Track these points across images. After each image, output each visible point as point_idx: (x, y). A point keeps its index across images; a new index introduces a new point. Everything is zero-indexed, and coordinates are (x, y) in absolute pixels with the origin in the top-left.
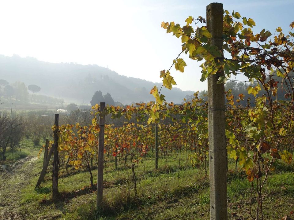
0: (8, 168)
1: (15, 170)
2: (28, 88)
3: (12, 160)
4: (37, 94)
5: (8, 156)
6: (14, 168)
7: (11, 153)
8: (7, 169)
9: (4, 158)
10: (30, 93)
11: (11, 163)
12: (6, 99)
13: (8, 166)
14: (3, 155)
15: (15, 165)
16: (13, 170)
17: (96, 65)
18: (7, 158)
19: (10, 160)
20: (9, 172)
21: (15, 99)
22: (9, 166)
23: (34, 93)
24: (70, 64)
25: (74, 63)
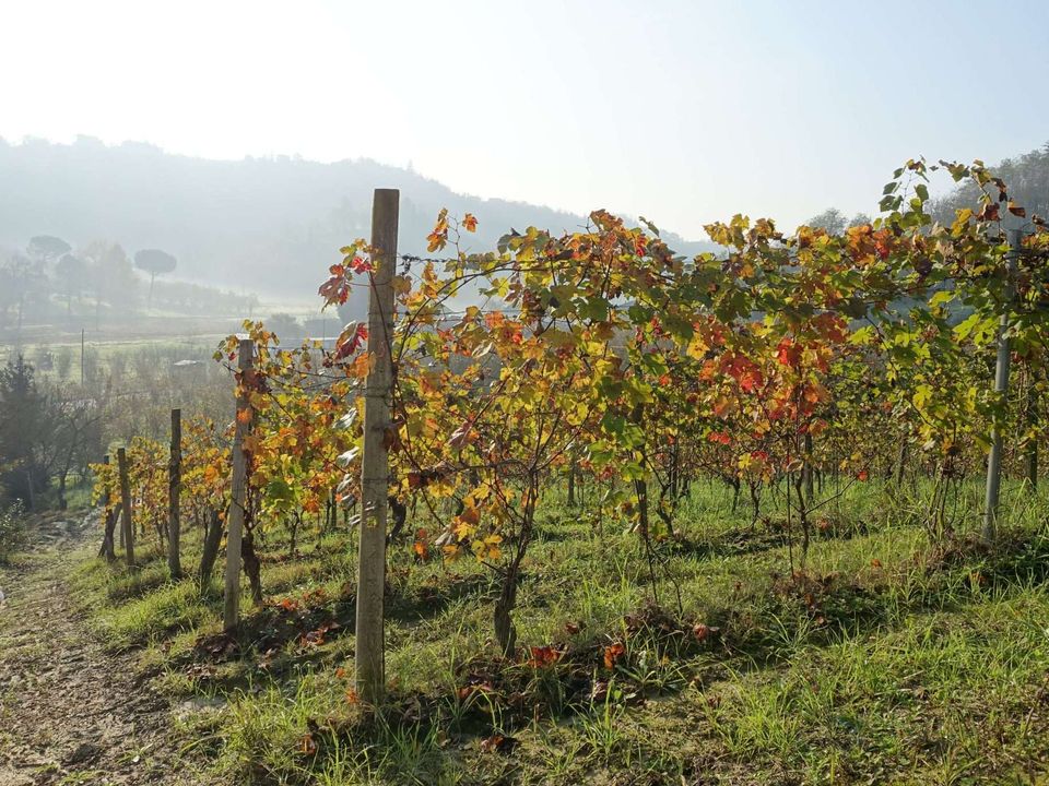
0: (71, 528)
1: (88, 532)
2: (133, 261)
3: (81, 509)
4: (167, 279)
5: (73, 497)
6: (85, 528)
7: (80, 491)
8: (68, 530)
9: (63, 505)
10: (145, 276)
11: (79, 516)
12: (66, 305)
13: (72, 524)
14: (61, 497)
15: (89, 521)
16: (83, 533)
17: (371, 162)
18: (70, 504)
19: (76, 508)
20: (74, 536)
21: (94, 303)
22: (74, 524)
23: (157, 279)
24: (275, 160)
25: (292, 159)
